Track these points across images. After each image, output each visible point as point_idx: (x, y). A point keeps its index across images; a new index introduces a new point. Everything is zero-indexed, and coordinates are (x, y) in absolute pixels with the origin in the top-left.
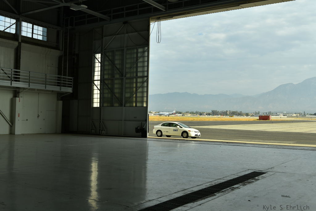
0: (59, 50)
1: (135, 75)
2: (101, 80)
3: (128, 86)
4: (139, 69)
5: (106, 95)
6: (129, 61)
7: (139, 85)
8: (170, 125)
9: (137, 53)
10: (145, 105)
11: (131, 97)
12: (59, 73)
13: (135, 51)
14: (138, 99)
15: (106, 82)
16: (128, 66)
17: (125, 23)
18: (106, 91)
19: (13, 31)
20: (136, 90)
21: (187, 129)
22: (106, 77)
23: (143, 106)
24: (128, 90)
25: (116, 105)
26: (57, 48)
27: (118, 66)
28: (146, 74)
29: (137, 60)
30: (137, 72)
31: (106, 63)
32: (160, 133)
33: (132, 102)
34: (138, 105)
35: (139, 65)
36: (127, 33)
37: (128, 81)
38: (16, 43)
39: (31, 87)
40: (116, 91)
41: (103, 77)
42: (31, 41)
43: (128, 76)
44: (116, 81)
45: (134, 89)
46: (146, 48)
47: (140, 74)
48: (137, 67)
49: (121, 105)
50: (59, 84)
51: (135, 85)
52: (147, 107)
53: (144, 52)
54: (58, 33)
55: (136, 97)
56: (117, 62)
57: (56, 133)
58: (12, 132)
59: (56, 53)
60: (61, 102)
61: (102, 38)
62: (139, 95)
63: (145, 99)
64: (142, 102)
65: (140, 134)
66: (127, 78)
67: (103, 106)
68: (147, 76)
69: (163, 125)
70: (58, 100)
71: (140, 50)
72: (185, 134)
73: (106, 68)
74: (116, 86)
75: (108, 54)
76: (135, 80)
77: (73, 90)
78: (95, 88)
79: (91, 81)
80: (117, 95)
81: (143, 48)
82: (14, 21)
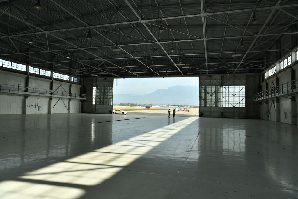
0: (81, 85)
1: (108, 95)
2: (96, 96)
3: (106, 98)
4: (110, 93)
5: (98, 101)
6: (106, 90)
7: (110, 98)
8: (118, 110)
9: (109, 88)
10: (112, 104)
11: (107, 102)
12: (81, 93)
13: (108, 87)
14: (110, 102)
15: (98, 96)
16: (106, 92)
17: (105, 79)
18: (98, 99)
19: (69, 80)
20: (109, 100)
21: (123, 112)
22: (98, 95)
23: (111, 105)
24: (106, 99)
25: (102, 104)
26: (80, 84)
27: (103, 92)
28: (112, 95)
29: (109, 91)
30: (109, 94)
31: (98, 90)
32: (115, 113)
33: (107, 103)
34: (110, 104)
35: (110, 92)
36: (106, 82)
37: (106, 97)
38: (70, 84)
39: (76, 98)
40: (102, 99)
41: (97, 95)
42: (73, 83)
43: (106, 95)
44: (102, 97)
45: (108, 99)
46: (112, 87)
47: (110, 95)
48: (109, 93)
49: (103, 104)
50: (81, 97)
51: (108, 98)
52: (112, 105)
53: (112, 88)
54: (80, 79)
55: (109, 102)
56: (102, 90)
57: (80, 113)
58: (69, 113)
59: (80, 86)
60: (81, 103)
61: (97, 82)
62: (110, 101)
63: (112, 102)
64: (111, 103)
65: (110, 113)
66: (106, 96)
67: (97, 104)
68: (113, 96)
69: (116, 110)
70: (80, 102)
71: (110, 87)
72: (123, 113)
73: (98, 92)
74: (102, 98)
75: (99, 88)
76: (108, 96)
77: (86, 99)
78: (93, 98)
79: (92, 96)
80: (102, 101)
81: (111, 86)
82: (69, 77)
